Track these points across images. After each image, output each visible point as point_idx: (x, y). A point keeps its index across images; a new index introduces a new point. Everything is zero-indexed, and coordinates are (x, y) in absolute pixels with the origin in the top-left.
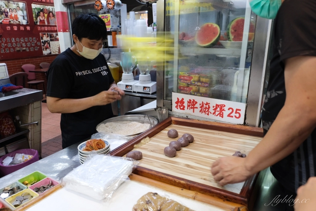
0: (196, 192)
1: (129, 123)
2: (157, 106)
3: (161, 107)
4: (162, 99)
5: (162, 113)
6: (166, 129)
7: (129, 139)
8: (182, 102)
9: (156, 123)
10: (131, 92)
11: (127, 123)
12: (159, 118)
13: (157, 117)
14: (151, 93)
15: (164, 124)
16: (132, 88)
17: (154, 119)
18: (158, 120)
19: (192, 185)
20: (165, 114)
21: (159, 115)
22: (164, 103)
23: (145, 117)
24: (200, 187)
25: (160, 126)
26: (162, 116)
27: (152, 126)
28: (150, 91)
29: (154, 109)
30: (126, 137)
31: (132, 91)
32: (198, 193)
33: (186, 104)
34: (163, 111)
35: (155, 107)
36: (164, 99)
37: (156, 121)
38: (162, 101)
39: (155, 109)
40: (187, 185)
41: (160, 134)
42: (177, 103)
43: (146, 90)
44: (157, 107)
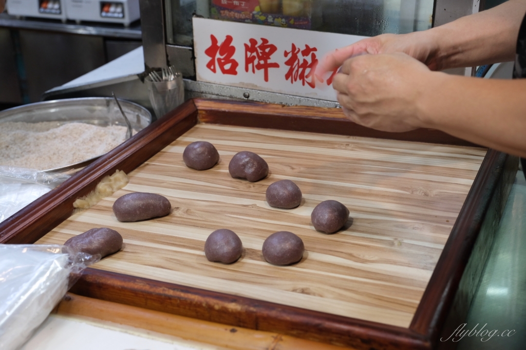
0: (275, 335)
1: (58, 127)
2: (146, 67)
3: (159, 70)
4: (159, 41)
5: (165, 87)
6: (180, 139)
7: (55, 180)
8: (227, 48)
9: (146, 121)
10: (59, 21)
11: (48, 130)
12: (155, 105)
13: (149, 101)
14: (126, 21)
15: (171, 123)
16: (60, 8)
17: (140, 110)
18: (151, 110)
19: (265, 312)
20: (174, 90)
21: (155, 96)
22: (167, 56)
23: (108, 104)
24: (288, 317)
25: (158, 132)
26: (164, 97)
27: (135, 132)
28: (123, 17)
29: (137, 78)
30: (50, 177)
31: (63, 17)
32: (284, 338)
33: (239, 56)
34: (166, 80)
35: (141, 69)
36: (167, 43)
37: (145, 115)
38: (161, 48)
39: (142, 77)
40: (249, 314)
41: (160, 159)
42: (210, 52)
43: (108, 12)
44: (148, 70)
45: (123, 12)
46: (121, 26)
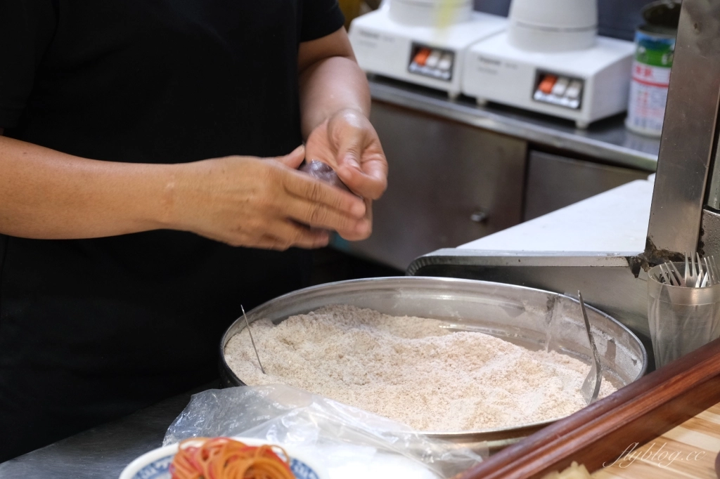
1: (439, 333)
2: (649, 244)
3: (678, 258)
5: (685, 300)
6: (703, 415)
9: (632, 364)
10: (442, 94)
11: (418, 335)
12: (656, 330)
13: (645, 318)
14: (583, 118)
15: (692, 379)
17: (619, 332)
18: (647, 341)
20: (706, 308)
21: (662, 313)
22: (701, 232)
23: (550, 305)
26: (680, 318)
28: (579, 108)
29: (625, 263)
31: (453, 88)
34: (691, 285)
35: (638, 248)
36: (706, 205)
37: (632, 345)
38: (692, 213)
39: (636, 265)
44: (652, 256)
45: (580, 97)
46: (569, 124)
